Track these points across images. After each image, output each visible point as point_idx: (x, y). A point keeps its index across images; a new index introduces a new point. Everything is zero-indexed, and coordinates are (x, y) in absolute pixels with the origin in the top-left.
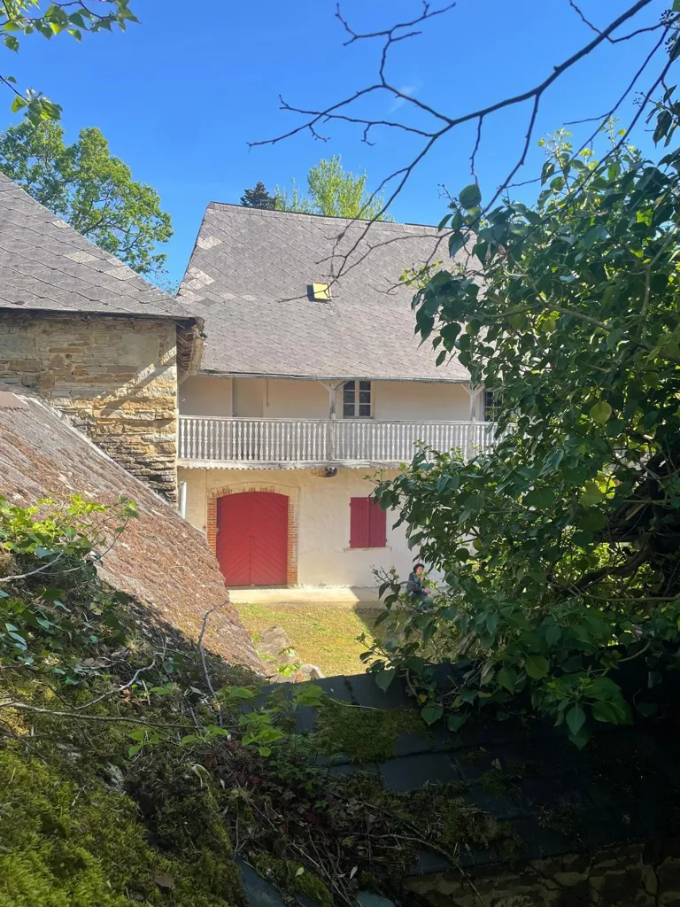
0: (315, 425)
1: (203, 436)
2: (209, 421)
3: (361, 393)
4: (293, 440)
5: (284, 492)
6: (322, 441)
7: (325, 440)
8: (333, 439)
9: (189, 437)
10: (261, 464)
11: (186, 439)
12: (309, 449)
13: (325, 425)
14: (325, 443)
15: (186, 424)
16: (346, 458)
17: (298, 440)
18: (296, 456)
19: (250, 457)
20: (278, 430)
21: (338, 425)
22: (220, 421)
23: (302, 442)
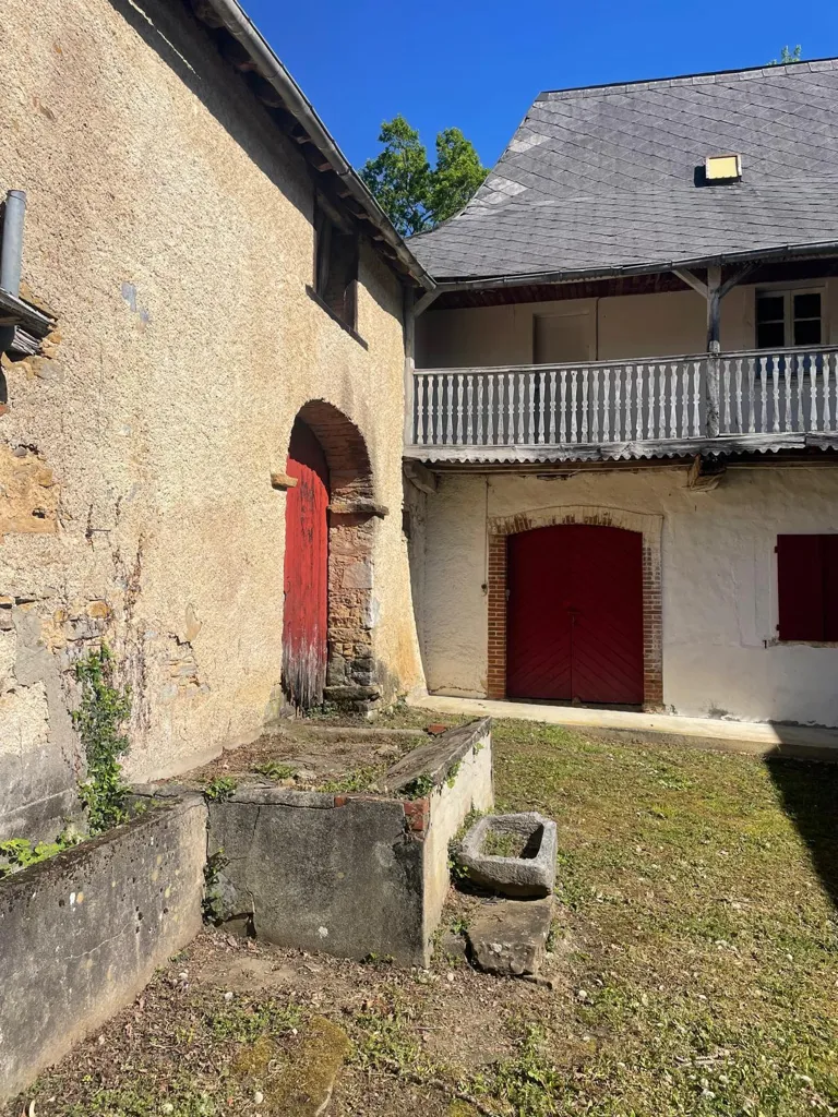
0: (674, 368)
1: (455, 403)
2: (465, 376)
3: (797, 325)
4: (628, 401)
5: (630, 524)
6: (691, 399)
7: (697, 396)
8: (714, 393)
9: (430, 408)
10: (561, 449)
11: (425, 411)
12: (663, 417)
13: (697, 366)
14: (696, 403)
15: (426, 384)
16: (746, 431)
17: (639, 401)
18: (634, 432)
19: (541, 438)
20: (596, 384)
21: (727, 363)
22: (485, 375)
23: (646, 403)
